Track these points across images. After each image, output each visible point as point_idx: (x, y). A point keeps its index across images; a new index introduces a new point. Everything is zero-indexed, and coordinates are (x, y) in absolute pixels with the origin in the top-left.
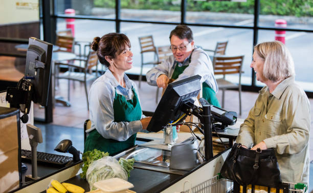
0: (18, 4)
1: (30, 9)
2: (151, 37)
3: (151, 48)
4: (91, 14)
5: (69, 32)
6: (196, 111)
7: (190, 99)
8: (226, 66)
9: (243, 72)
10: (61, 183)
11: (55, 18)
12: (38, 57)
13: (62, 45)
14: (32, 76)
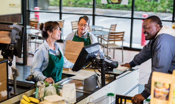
0: (10, 5)
1: (17, 7)
4: (48, 10)
5: (36, 19)
6: (97, 61)
7: (94, 55)
8: (116, 37)
9: (124, 40)
10: (28, 97)
11: (29, 11)
12: (17, 33)
13: (32, 25)
14: (14, 43)
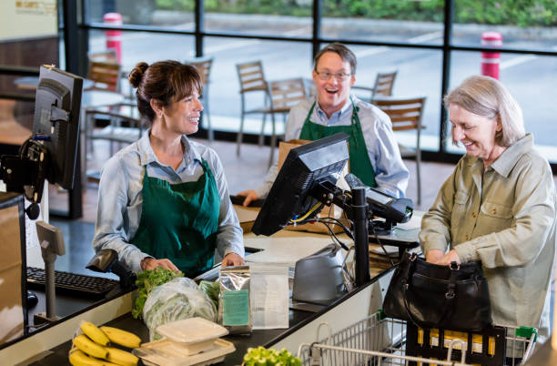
0: (19, 4)
1: (42, 13)
2: (259, 64)
3: (259, 83)
4: (150, 23)
5: (111, 55)
6: (339, 197)
7: (329, 177)
8: (394, 117)
9: (424, 128)
10: (99, 327)
11: (86, 28)
12: (56, 101)
13: (99, 79)
14: (46, 135)
